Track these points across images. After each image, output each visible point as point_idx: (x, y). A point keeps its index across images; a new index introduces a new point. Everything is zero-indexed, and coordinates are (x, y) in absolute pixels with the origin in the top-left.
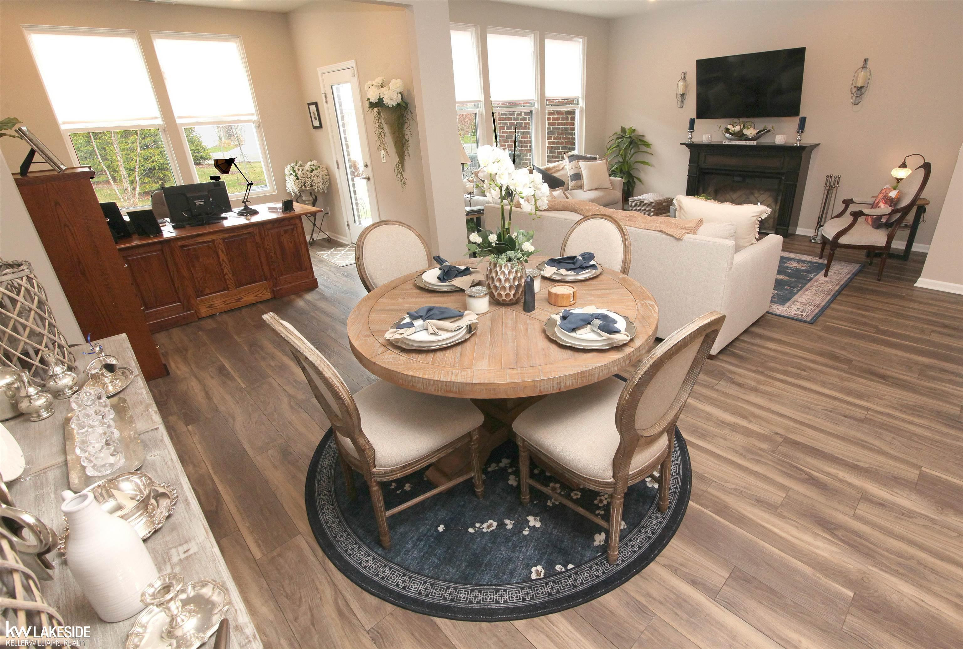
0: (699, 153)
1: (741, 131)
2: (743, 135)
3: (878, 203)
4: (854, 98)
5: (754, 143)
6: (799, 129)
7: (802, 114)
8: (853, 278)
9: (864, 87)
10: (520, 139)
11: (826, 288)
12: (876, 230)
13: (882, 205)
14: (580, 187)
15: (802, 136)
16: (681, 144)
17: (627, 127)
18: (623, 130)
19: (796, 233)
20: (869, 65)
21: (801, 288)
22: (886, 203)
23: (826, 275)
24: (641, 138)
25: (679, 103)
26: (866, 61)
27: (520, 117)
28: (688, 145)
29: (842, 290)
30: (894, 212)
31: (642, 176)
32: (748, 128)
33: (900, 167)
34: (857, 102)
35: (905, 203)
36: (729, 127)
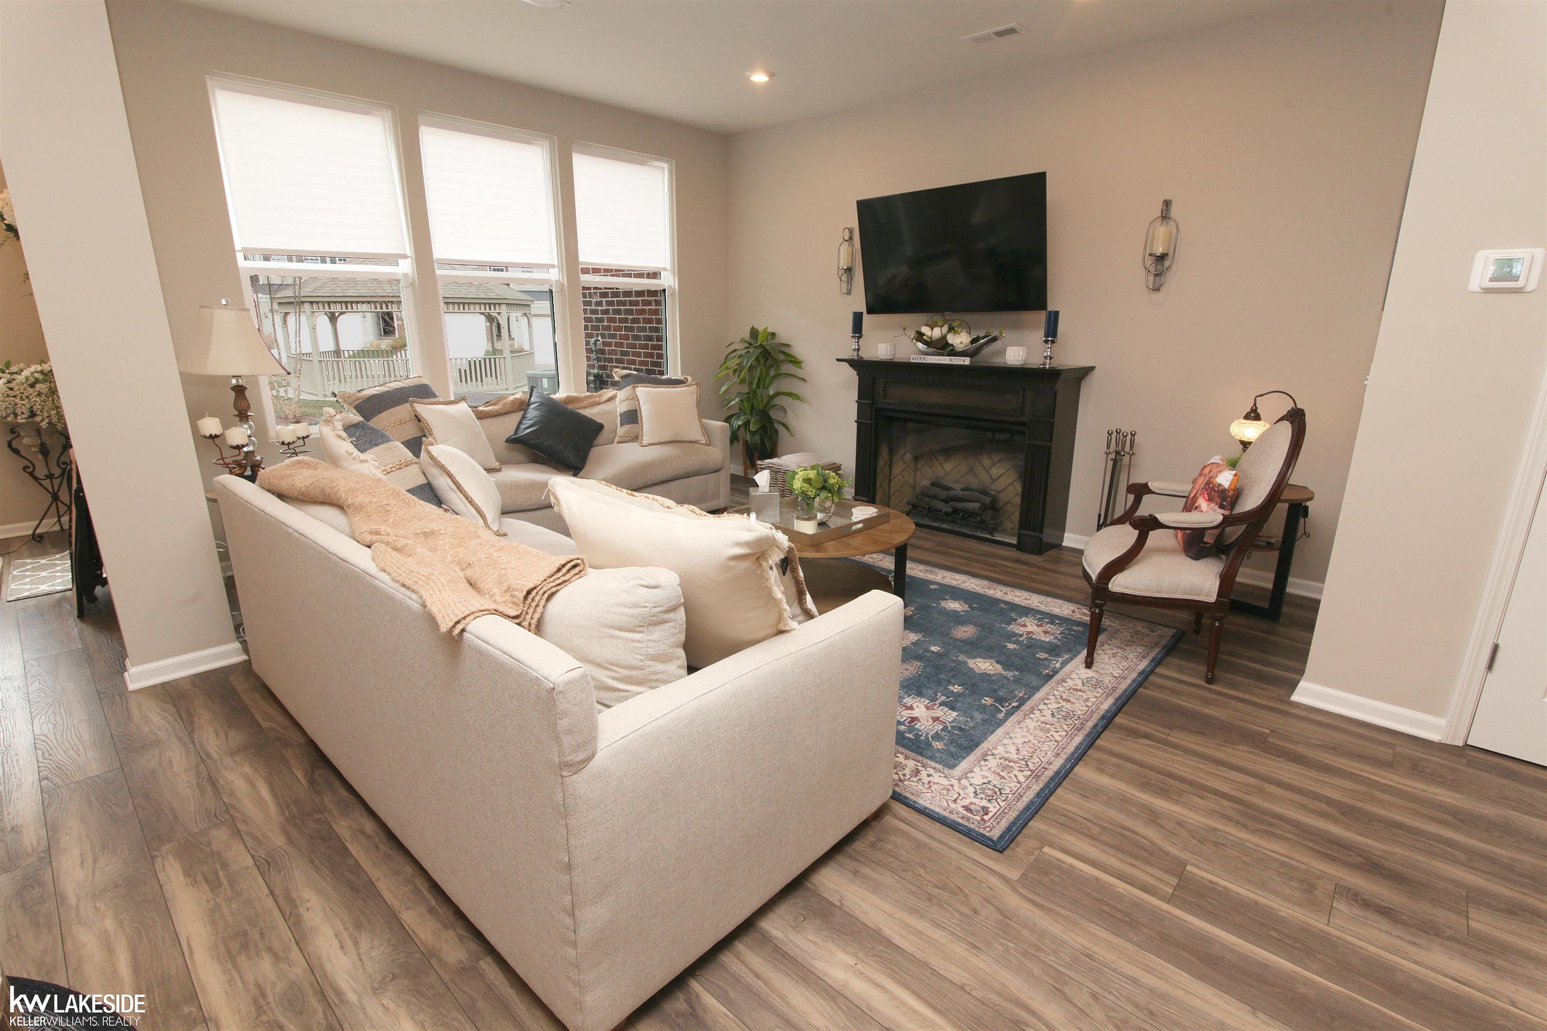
0: (874, 379)
1: (944, 338)
2: (947, 344)
3: (1195, 499)
4: (1151, 278)
5: (966, 361)
6: (1046, 335)
7: (1051, 307)
8: (1152, 672)
9: (1167, 255)
10: (601, 347)
11: (1079, 708)
12: (1194, 562)
13: (1202, 503)
14: (636, 438)
15: (1053, 349)
16: (838, 360)
17: (761, 328)
18: (754, 333)
19: (1064, 544)
20: (1174, 212)
21: (1022, 702)
22: (1210, 500)
23: (1089, 664)
24: (783, 349)
25: (844, 285)
26: (1167, 204)
27: (599, 308)
28: (853, 363)
29: (1115, 715)
30: (1228, 521)
31: (791, 420)
32: (956, 333)
33: (1247, 417)
34: (1157, 286)
35: (1252, 501)
36: (925, 330)
